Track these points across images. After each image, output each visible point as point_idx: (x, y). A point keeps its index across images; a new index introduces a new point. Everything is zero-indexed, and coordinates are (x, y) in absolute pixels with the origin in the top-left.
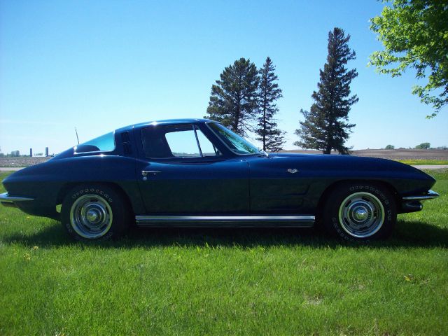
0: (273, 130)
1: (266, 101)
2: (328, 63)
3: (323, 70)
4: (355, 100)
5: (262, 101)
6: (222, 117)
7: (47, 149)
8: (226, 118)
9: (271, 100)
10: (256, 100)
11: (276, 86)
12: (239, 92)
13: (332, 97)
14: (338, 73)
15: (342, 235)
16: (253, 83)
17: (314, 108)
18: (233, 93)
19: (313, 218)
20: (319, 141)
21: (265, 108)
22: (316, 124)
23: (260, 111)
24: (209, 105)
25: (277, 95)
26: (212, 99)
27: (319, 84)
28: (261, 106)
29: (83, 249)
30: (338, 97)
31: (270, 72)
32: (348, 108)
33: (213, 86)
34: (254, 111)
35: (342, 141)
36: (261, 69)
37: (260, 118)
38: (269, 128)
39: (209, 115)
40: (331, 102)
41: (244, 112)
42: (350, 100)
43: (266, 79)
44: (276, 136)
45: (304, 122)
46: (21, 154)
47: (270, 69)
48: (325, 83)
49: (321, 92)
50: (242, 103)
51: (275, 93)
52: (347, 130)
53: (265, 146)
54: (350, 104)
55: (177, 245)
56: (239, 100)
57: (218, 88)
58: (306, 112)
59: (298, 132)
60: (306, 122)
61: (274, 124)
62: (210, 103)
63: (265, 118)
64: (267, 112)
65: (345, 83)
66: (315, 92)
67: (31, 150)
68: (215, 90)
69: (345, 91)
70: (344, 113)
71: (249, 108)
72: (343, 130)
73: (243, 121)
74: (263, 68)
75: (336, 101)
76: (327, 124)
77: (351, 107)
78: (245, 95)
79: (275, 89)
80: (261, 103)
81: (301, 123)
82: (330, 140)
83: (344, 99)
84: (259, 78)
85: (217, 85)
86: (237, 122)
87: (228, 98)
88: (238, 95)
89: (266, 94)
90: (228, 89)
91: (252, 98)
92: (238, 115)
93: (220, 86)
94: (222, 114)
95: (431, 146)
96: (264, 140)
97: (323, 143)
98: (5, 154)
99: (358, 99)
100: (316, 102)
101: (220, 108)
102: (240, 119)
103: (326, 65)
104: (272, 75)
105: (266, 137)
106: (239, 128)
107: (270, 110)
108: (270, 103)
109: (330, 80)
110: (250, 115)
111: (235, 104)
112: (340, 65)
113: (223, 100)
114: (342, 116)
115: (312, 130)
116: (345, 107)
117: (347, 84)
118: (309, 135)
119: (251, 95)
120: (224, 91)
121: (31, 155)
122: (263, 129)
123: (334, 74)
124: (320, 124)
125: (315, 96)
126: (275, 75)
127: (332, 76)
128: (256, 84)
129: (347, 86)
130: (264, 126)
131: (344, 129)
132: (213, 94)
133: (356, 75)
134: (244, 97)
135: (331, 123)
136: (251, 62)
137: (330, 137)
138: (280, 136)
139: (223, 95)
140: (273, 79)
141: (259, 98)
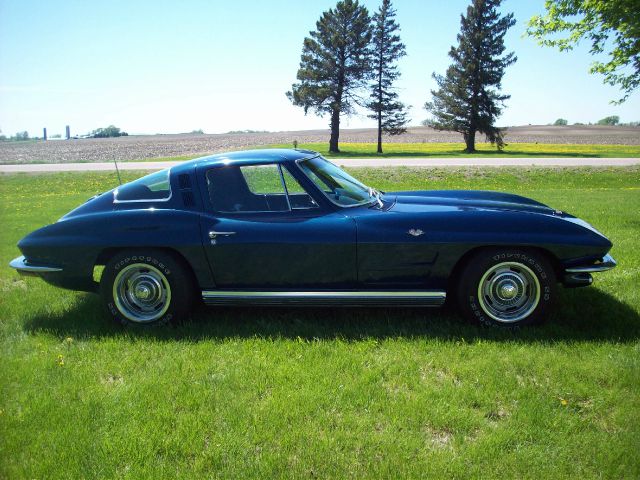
0: (392, 103)
1: (382, 61)
2: (473, 6)
3: (465, 16)
4: (512, 59)
5: (376, 61)
6: (319, 85)
7: (68, 128)
8: (324, 86)
9: (390, 60)
10: (368, 59)
11: (396, 39)
12: (342, 48)
13: (478, 55)
14: (488, 20)
15: (482, 319)
16: (363, 35)
17: (452, 71)
18: (334, 49)
19: (443, 294)
20: (458, 118)
21: (381, 72)
22: (454, 94)
23: (373, 76)
24: (299, 68)
25: (399, 51)
26: (304, 58)
27: (459, 36)
28: (376, 68)
29: (133, 341)
30: (487, 55)
31: (389, 19)
32: (500, 70)
33: (306, 40)
34: (365, 75)
35: (490, 120)
36: (376, 14)
37: (373, 86)
38: (387, 100)
39: (300, 82)
40: (476, 63)
41: (351, 78)
42: (504, 59)
43: (383, 29)
44: (396, 112)
45: (437, 91)
46: (31, 136)
47: (388, 14)
48: (469, 34)
49: (463, 47)
50: (348, 65)
51: (395, 49)
52: (498, 104)
53: (380, 125)
54: (504, 66)
55: (259, 336)
56: (343, 59)
57: (313, 42)
58: (440, 77)
59: (428, 106)
60: (441, 92)
61: (394, 95)
62: (301, 65)
63: (380, 85)
64: (384, 77)
65: (497, 35)
66: (453, 48)
67: (45, 130)
68: (309, 45)
69: (497, 46)
70: (495, 79)
71: (357, 71)
72: (492, 104)
73: (350, 91)
74: (379, 13)
75: (484, 61)
76: (470, 94)
77: (505, 70)
78: (352, 53)
79: (396, 43)
80: (375, 65)
81: (433, 93)
82: (475, 117)
83: (495, 58)
84: (372, 27)
85: (311, 37)
86: (340, 92)
87: (327, 56)
88: (342, 53)
89: (383, 50)
90: (328, 44)
91: (362, 57)
92: (342, 82)
93: (316, 40)
94: (319, 80)
95: (621, 121)
96: (380, 118)
97: (464, 122)
98: (8, 137)
99: (515, 59)
100: (455, 63)
101: (315, 72)
102: (344, 88)
103: (469, 8)
104: (391, 22)
105: (383, 113)
106: (343, 100)
107: (388, 75)
108: (388, 64)
109: (475, 30)
110: (359, 82)
111: (338, 66)
112: (490, 7)
113: (320, 59)
114: (491, 83)
115: (449, 102)
116: (497, 70)
117: (501, 37)
118: (445, 111)
119: (360, 53)
120: (322, 47)
121: (45, 137)
122: (378, 101)
123: (481, 20)
124: (460, 94)
125: (453, 53)
126: (396, 23)
127: (479, 24)
128: (368, 36)
129: (500, 39)
130: (380, 98)
131: (495, 101)
132: (305, 51)
133: (514, 23)
134: (350, 56)
135: (476, 93)
136: (360, 4)
137: (474, 113)
138: (403, 112)
139: (320, 52)
140: (393, 30)
141: (373, 57)
